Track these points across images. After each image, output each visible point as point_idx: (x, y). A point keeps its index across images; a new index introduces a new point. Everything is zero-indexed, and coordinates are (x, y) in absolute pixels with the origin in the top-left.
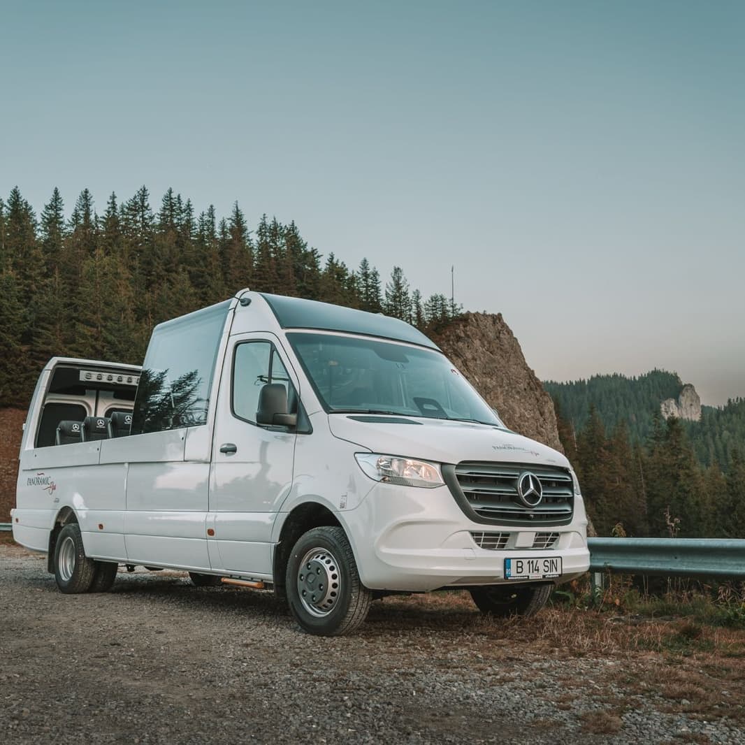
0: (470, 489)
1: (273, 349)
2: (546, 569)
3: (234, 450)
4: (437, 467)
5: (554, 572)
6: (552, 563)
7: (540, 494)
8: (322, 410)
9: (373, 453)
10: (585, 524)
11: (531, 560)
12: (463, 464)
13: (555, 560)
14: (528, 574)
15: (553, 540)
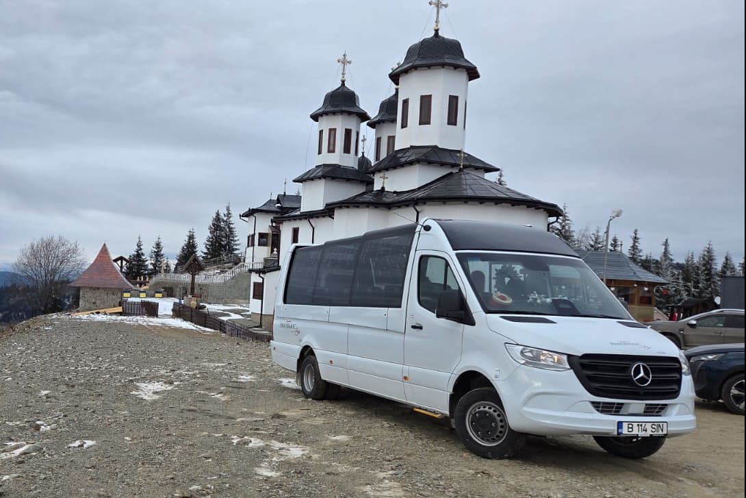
0: (590, 373)
1: (447, 264)
2: (654, 430)
3: (421, 328)
4: (565, 358)
5: (660, 433)
6: (659, 425)
7: (649, 377)
8: (481, 310)
9: (517, 344)
10: (691, 398)
11: (640, 424)
12: (586, 356)
13: (661, 424)
14: (637, 433)
15: (663, 409)
